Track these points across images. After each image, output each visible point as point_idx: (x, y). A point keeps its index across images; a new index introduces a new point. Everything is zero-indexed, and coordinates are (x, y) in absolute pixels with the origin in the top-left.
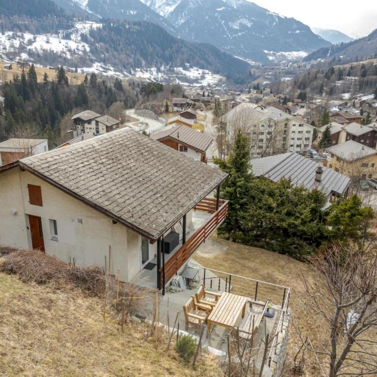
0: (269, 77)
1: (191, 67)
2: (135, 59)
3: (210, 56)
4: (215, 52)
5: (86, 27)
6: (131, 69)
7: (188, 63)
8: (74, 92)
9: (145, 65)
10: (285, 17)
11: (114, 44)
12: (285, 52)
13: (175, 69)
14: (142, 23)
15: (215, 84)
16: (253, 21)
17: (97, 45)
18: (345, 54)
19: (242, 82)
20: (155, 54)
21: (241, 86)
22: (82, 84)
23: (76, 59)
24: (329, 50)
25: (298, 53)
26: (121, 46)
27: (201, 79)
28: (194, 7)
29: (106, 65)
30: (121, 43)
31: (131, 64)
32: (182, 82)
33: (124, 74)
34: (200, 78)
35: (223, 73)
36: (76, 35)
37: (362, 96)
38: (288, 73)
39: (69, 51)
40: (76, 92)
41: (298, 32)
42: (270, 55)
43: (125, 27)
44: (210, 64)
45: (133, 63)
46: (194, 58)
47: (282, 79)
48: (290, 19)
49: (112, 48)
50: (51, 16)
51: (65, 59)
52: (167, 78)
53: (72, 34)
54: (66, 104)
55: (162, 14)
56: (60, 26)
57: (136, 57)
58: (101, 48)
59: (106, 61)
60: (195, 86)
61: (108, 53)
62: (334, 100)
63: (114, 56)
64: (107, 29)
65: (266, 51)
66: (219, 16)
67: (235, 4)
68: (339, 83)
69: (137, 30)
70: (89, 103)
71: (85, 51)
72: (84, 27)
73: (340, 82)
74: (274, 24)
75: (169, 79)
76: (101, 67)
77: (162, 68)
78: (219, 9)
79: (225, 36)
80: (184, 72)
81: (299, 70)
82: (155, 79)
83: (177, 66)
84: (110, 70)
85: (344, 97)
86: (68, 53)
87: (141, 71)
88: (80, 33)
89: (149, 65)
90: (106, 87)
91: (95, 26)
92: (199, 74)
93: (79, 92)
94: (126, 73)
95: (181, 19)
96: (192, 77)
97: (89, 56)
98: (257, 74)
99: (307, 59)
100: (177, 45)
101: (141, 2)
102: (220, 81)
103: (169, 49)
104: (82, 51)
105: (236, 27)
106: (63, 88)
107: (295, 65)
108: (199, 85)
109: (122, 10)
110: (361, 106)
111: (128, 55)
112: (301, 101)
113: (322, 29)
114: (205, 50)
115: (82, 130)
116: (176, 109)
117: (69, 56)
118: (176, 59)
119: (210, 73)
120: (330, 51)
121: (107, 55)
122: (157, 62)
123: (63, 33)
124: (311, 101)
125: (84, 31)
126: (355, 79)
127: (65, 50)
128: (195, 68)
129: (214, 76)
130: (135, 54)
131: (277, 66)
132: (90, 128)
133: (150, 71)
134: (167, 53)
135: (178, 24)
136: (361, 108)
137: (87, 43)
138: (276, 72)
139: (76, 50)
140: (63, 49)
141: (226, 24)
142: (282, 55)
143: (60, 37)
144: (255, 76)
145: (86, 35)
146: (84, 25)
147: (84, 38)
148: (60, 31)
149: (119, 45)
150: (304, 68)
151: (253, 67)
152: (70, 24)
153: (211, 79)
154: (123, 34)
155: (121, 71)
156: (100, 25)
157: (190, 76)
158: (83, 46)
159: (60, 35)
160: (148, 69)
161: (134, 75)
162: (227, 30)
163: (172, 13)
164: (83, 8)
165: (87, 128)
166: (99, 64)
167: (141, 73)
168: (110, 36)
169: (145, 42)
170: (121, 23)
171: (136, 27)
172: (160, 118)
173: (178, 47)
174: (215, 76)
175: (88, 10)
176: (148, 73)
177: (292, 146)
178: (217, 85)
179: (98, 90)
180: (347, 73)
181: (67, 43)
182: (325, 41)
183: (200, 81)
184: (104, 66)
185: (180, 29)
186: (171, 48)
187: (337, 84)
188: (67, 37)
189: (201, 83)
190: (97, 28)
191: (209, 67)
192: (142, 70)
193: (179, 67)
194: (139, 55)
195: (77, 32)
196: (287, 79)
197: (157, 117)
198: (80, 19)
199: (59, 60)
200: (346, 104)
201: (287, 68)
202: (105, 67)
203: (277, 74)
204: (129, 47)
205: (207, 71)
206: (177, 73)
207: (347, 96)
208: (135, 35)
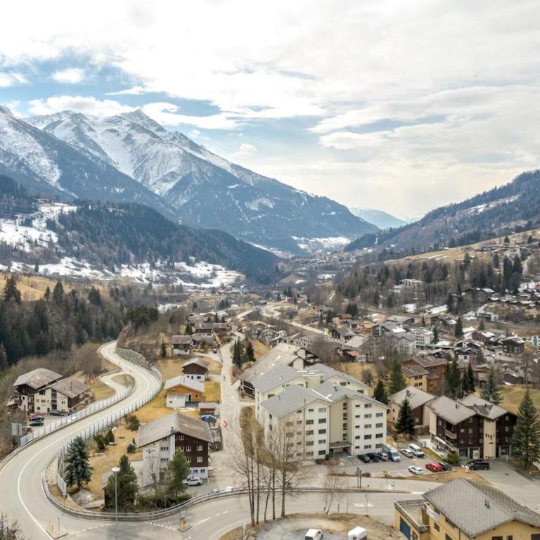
0: (303, 274)
1: (197, 261)
2: (120, 252)
3: (222, 245)
4: (229, 240)
5: (54, 210)
6: (115, 266)
7: (194, 256)
8: (28, 313)
9: (134, 260)
10: (316, 196)
11: (92, 233)
12: (320, 238)
13: (176, 264)
14: (131, 206)
15: (230, 284)
16: (275, 201)
17: (69, 233)
18: (396, 242)
19: (266, 281)
20: (148, 244)
21: (267, 287)
22: (41, 301)
23: (37, 252)
24: (376, 237)
25: (336, 239)
26: (102, 235)
27: (212, 278)
28: (199, 184)
29: (80, 261)
30: (102, 231)
31: (114, 259)
32: (185, 282)
33: (104, 272)
34: (209, 276)
35: (241, 268)
36: (40, 220)
37: (431, 308)
38: (327, 268)
39: (29, 241)
40: (31, 311)
41: (333, 213)
42: (301, 242)
43: (107, 211)
44: (224, 257)
45: (117, 258)
46: (201, 250)
47: (321, 277)
48: (321, 198)
49: (89, 238)
50: (8, 197)
51: (22, 253)
52: (165, 276)
53: (34, 219)
54: (14, 331)
55: (157, 192)
56: (19, 210)
57: (122, 250)
58: (74, 237)
59: (80, 256)
60: (204, 289)
61: (83, 244)
62: (395, 314)
63: (91, 248)
64: (83, 213)
65: (295, 238)
66: (232, 195)
67: (251, 180)
68: (398, 289)
69: (124, 214)
70: (50, 327)
71: (50, 243)
72: (52, 211)
73: (400, 286)
74: (303, 204)
75: (168, 278)
76: (73, 263)
77: (158, 264)
78: (232, 187)
79: (241, 219)
80: (188, 268)
81: (341, 264)
82: (148, 279)
83: (178, 261)
84: (85, 267)
85: (407, 309)
86: (27, 245)
87: (128, 268)
88: (45, 218)
89: (140, 260)
90: (77, 300)
91: (67, 209)
92: (209, 270)
93: (35, 311)
94: (107, 271)
95: (182, 198)
96: (198, 275)
97: (57, 249)
98: (286, 270)
99: (349, 248)
100: (178, 233)
101: (130, 178)
102: (238, 279)
103: (167, 238)
104: (47, 242)
105: (254, 207)
106: (12, 307)
107: (335, 257)
108: (208, 286)
109: (105, 188)
110: (433, 323)
111: (111, 247)
112: (351, 317)
113: (362, 209)
114: (216, 238)
115: (29, 403)
116: (176, 351)
117: (27, 249)
118: (177, 251)
119: (223, 269)
120: (377, 239)
121: (82, 246)
122: (150, 256)
123: (22, 218)
124: (365, 316)
125: (51, 216)
126: (418, 283)
127: (23, 240)
128: (202, 262)
129: (228, 274)
130: (121, 246)
131: (312, 257)
132: (43, 401)
133: (141, 267)
134: (164, 243)
135: (178, 205)
136: (433, 326)
137: (55, 232)
138: (311, 268)
139: (38, 241)
140: (20, 239)
141: (242, 204)
142: (317, 242)
143: (18, 223)
144: (285, 272)
145: (54, 221)
146: (52, 207)
147: (51, 225)
148: (18, 216)
149: (99, 233)
150: (348, 262)
151: (280, 260)
152: (33, 207)
153: (225, 277)
154: (104, 220)
155: (100, 269)
156: (74, 208)
157: (196, 274)
158: (49, 236)
159: (17, 220)
160: (139, 265)
161: (119, 273)
162: (244, 212)
163: (170, 191)
164: (53, 184)
165: (38, 400)
166: (69, 260)
167: (128, 271)
168: (87, 223)
169: (134, 229)
170: (102, 205)
171: (122, 211)
172: (154, 368)
173: (179, 235)
174: (231, 273)
175: (58, 187)
176: (139, 270)
177: (358, 438)
178: (233, 285)
179: (65, 308)
180: (406, 273)
181: (27, 232)
182: (369, 224)
183: (209, 280)
184: (76, 262)
185: (181, 210)
186: (170, 237)
187: (395, 291)
188: (28, 223)
189: (211, 283)
190: (69, 212)
191: (221, 261)
192: (130, 266)
193: (181, 262)
194: (125, 247)
195: (42, 217)
196: (327, 276)
197: (149, 366)
198: (47, 200)
199: (14, 254)
200: (412, 320)
201: (325, 261)
202: (79, 263)
203: (314, 269)
204: (113, 237)
205: (219, 267)
206: (179, 270)
207: (411, 308)
208: (120, 221)
